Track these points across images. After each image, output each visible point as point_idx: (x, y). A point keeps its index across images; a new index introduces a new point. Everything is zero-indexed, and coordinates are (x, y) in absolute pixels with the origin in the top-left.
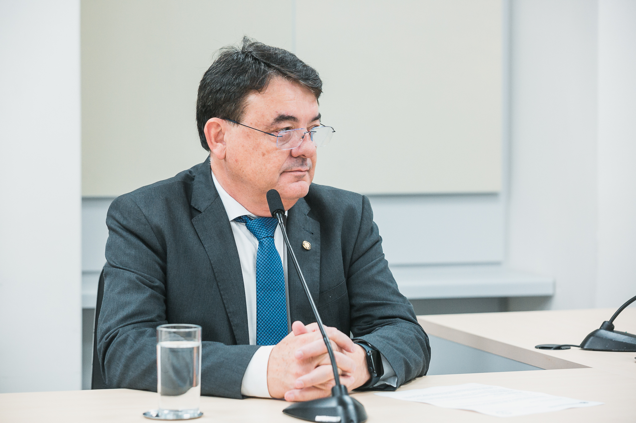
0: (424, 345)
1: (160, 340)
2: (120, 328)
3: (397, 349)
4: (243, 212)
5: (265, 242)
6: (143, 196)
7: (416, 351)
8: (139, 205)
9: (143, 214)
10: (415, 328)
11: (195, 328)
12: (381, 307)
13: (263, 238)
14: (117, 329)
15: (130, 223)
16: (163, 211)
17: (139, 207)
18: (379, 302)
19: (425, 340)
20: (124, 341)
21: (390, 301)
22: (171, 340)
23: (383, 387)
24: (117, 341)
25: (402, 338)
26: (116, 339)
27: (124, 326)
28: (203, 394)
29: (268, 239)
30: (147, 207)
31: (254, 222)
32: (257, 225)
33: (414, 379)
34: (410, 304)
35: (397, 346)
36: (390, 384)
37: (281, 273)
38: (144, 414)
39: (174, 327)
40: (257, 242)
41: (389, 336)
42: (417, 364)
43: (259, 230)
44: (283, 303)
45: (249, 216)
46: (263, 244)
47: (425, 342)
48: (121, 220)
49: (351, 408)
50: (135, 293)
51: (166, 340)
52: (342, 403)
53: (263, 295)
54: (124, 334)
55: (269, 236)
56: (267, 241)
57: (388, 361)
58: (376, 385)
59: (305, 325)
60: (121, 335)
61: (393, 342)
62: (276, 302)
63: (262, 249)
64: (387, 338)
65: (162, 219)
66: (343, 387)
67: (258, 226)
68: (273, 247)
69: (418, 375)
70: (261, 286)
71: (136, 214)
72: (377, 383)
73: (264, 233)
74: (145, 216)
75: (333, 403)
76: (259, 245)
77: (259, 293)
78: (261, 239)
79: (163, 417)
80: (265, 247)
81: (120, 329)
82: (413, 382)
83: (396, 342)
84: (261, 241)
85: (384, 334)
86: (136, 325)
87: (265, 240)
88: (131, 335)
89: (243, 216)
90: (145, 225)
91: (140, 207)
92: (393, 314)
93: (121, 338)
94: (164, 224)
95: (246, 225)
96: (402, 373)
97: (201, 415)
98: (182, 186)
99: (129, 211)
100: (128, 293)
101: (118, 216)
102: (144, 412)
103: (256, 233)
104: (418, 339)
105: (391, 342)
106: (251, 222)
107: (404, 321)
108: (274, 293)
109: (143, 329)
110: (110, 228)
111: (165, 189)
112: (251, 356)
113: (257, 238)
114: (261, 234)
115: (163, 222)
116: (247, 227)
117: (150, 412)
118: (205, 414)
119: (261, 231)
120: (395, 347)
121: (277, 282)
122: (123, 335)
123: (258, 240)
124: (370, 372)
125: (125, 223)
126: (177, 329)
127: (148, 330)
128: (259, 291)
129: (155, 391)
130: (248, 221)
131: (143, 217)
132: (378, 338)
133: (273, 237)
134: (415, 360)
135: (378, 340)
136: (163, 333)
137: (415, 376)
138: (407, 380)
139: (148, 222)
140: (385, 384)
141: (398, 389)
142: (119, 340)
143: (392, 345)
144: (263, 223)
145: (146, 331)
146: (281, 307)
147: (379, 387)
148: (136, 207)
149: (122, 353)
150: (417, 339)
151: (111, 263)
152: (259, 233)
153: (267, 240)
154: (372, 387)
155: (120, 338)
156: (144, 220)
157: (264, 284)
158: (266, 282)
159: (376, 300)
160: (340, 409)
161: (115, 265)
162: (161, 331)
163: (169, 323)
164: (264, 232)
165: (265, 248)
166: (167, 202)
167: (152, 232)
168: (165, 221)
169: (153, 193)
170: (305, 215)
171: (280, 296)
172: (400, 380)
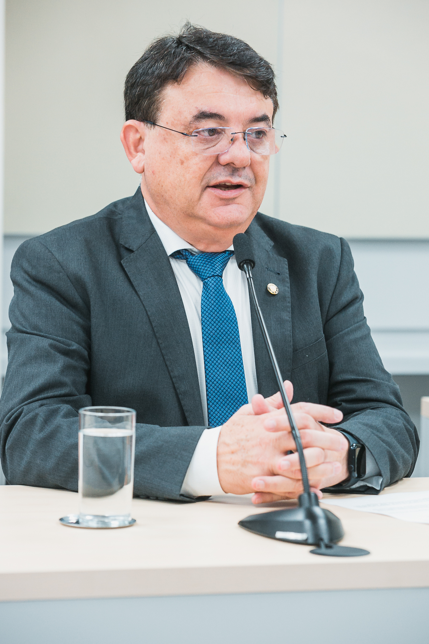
0: (413, 438)
1: (82, 427)
2: (25, 405)
3: (383, 441)
4: (182, 245)
5: (211, 282)
6: (56, 237)
7: (404, 446)
8: (50, 249)
9: (55, 260)
10: (402, 415)
11: (128, 412)
12: (363, 384)
13: (209, 277)
14: (20, 408)
15: (40, 272)
16: (82, 253)
17: (50, 252)
18: (361, 378)
19: (415, 431)
20: (32, 421)
21: (373, 377)
22: (96, 427)
23: (363, 490)
24: (21, 422)
25: (389, 427)
26: (21, 420)
27: (29, 403)
28: (136, 496)
29: (214, 279)
30: (61, 251)
31: (196, 258)
32: (201, 261)
33: (401, 479)
34: (395, 385)
35: (384, 437)
36: (372, 486)
37: (233, 321)
38: (61, 520)
39: (102, 411)
40: (202, 283)
41: (373, 424)
42: (405, 462)
43: (203, 268)
44: (238, 359)
45: (190, 251)
46: (209, 285)
47: (414, 434)
48: (29, 269)
49: (322, 522)
50: (43, 362)
51: (90, 427)
52: (311, 516)
53: (211, 350)
54: (29, 412)
55: (215, 274)
56: (212, 282)
57: (373, 456)
58: (354, 486)
59: (265, 398)
60: (25, 415)
61: (378, 432)
62: (229, 358)
63: (208, 292)
64: (371, 427)
65: (81, 264)
66: (312, 495)
67: (202, 263)
68: (221, 288)
69: (406, 475)
70: (208, 339)
71: (47, 260)
72: (356, 484)
73: (209, 271)
74: (58, 262)
75: (299, 516)
76: (203, 287)
77: (207, 349)
78: (205, 279)
79: (84, 525)
80: (211, 289)
81: (25, 407)
82: (400, 483)
83: (382, 432)
84: (205, 282)
85: (366, 421)
86: (44, 402)
87: (210, 280)
88: (40, 413)
89: (183, 250)
90: (59, 273)
91: (52, 251)
92: (376, 395)
93: (27, 418)
94: (83, 269)
95: (187, 261)
96: (387, 473)
97: (133, 523)
98: (105, 222)
99: (38, 258)
100: (36, 363)
101: (26, 265)
102: (61, 517)
103: (200, 271)
104: (408, 430)
105: (374, 431)
106: (193, 258)
107: (389, 405)
108: (226, 347)
109: (56, 406)
110: (15, 283)
111: (83, 227)
112: (198, 438)
113: (200, 277)
114: (205, 273)
115: (83, 268)
116: (189, 265)
117: (69, 517)
118: (138, 521)
119: (206, 268)
120: (380, 438)
121: (229, 332)
122: (30, 414)
123: (202, 281)
124: (350, 470)
125: (34, 273)
126: (104, 413)
127: (62, 408)
128: (206, 346)
129: (76, 491)
130: (189, 256)
131: (56, 263)
132: (360, 426)
133: (221, 277)
134: (403, 457)
135: (360, 428)
136: (87, 418)
137: (402, 477)
138: (393, 481)
139: (63, 269)
140: (366, 486)
141: (382, 492)
142: (24, 420)
143: (377, 436)
144: (208, 259)
145: (59, 408)
146: (236, 364)
147: (358, 489)
148: (47, 251)
149: (29, 436)
150: (406, 429)
151: (18, 326)
152: (202, 272)
153: (212, 280)
154: (348, 489)
155: (25, 417)
156: (57, 266)
157: (212, 336)
158: (214, 334)
159: (358, 374)
160: (308, 524)
161: (25, 329)
162: (85, 415)
163: (93, 405)
164: (209, 269)
165: (211, 291)
166: (88, 243)
167: (69, 280)
168: (85, 266)
169: (68, 234)
170: (268, 252)
171: (234, 351)
172: (385, 481)
